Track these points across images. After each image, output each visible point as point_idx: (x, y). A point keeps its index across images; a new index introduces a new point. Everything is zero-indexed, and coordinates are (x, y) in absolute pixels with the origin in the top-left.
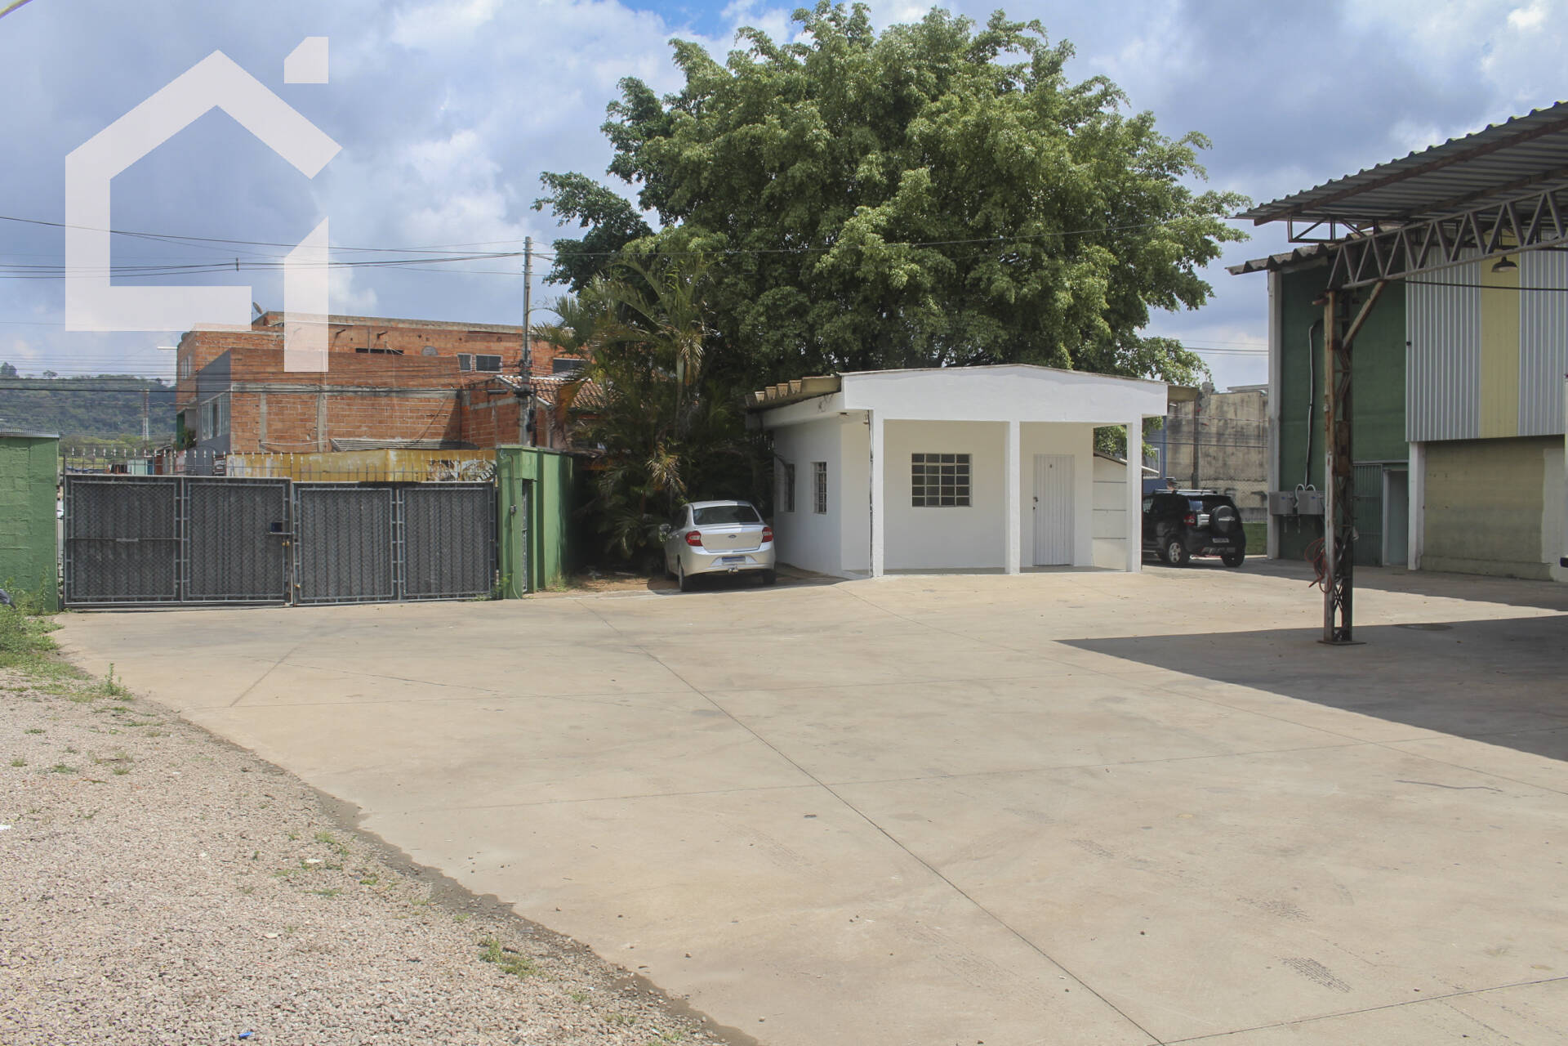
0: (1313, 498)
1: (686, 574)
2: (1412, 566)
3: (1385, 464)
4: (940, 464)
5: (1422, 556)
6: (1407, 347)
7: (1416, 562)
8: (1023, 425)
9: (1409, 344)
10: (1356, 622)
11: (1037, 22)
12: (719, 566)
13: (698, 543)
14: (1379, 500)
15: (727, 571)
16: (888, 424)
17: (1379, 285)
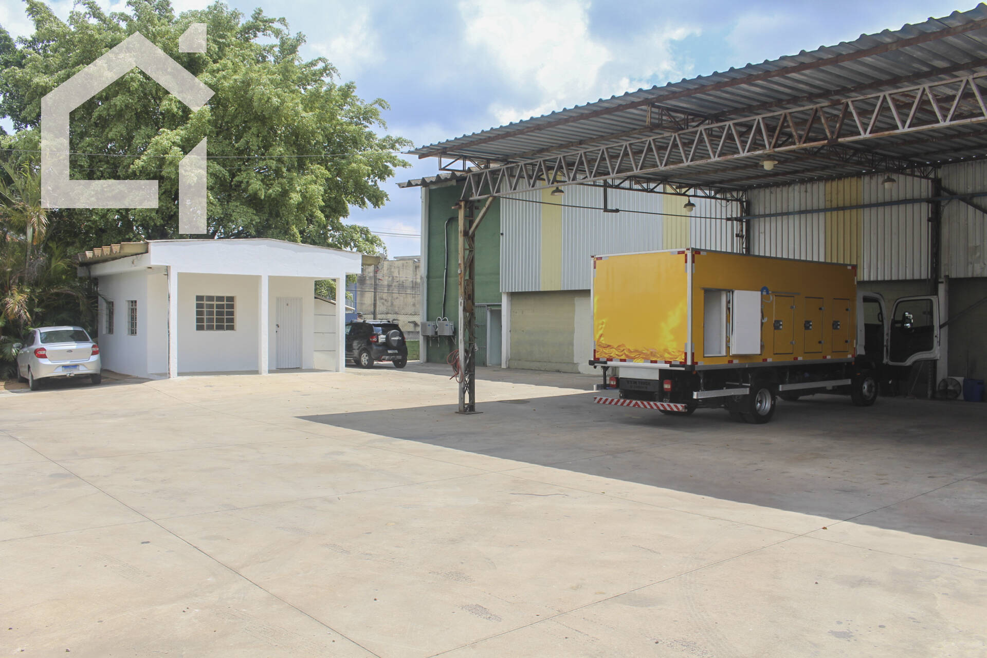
0: (447, 325)
1: (34, 379)
2: (504, 366)
3: (488, 306)
4: (215, 303)
5: (509, 360)
6: (501, 236)
7: (506, 364)
8: (272, 279)
9: (502, 234)
10: (477, 400)
11: (284, 19)
12: (60, 372)
13: (44, 356)
14: (485, 326)
15: (66, 376)
16: (180, 275)
17: (490, 199)
